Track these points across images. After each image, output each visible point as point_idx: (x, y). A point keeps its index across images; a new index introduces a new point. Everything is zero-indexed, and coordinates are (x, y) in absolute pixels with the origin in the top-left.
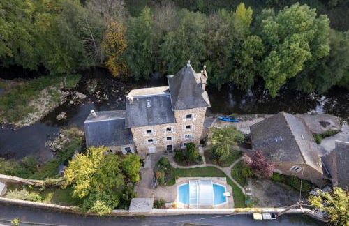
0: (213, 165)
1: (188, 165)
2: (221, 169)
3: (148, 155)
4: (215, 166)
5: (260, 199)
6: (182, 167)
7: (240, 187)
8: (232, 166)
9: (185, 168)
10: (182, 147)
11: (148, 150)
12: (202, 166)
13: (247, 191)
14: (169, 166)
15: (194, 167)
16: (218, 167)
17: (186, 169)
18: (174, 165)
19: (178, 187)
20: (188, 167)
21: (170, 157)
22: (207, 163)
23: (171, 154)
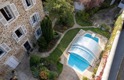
0: (67, 31)
1: (54, 45)
2: (73, 28)
3: (13, 72)
4: (69, 30)
5: (104, 23)
6: (52, 50)
7: (91, 27)
8: (75, 22)
9: (54, 48)
10: (37, 37)
11: (8, 67)
12: (62, 37)
13: (96, 26)
14: (43, 60)
15: (59, 42)
16: (71, 29)
17: (56, 49)
18: (45, 55)
19: (67, 64)
20: (56, 46)
21: (35, 53)
22: (63, 32)
23: (34, 51)
